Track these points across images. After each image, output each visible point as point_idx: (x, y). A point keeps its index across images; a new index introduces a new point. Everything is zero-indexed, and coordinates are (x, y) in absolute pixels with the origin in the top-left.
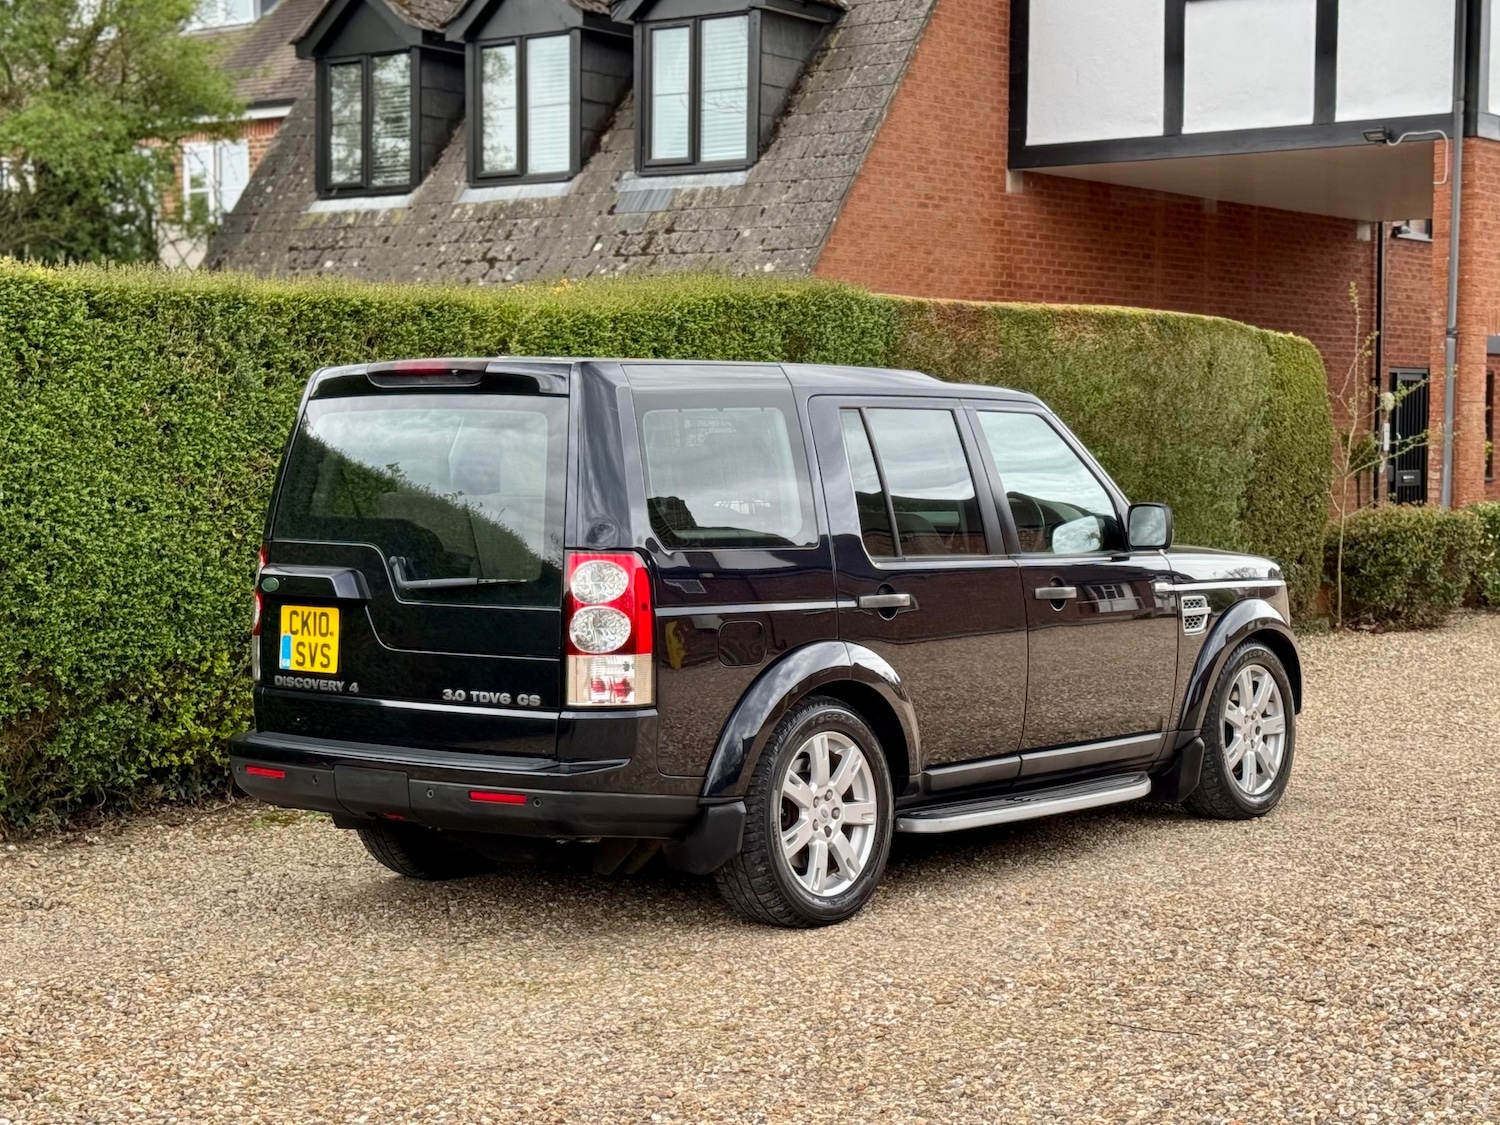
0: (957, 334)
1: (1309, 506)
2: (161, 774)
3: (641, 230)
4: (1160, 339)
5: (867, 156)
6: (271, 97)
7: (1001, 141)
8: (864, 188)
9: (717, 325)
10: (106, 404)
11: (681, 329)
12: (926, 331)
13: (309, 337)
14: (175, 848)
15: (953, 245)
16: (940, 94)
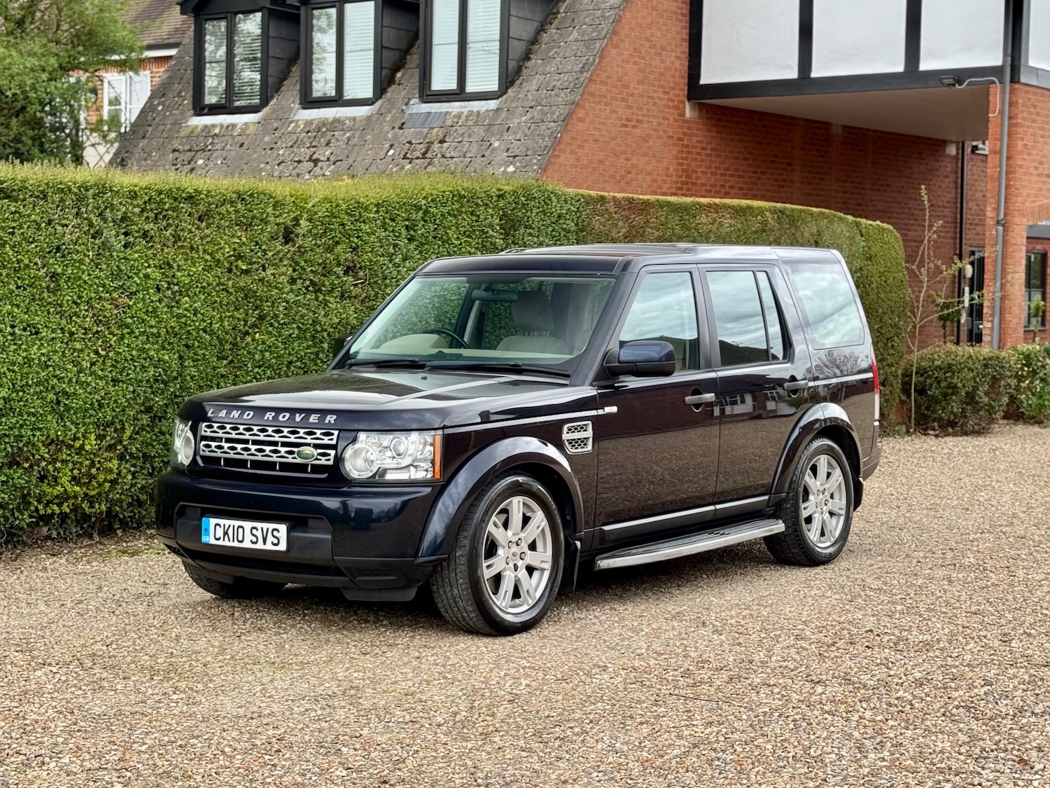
0: (629, 219)
1: (890, 345)
2: (46, 519)
3: (422, 141)
4: (779, 224)
5: (584, 89)
6: (166, 42)
7: (682, 80)
8: (581, 113)
9: (452, 210)
10: (10, 259)
11: (426, 212)
12: (606, 216)
13: (156, 215)
14: (52, 570)
15: (646, 155)
16: (637, 46)
